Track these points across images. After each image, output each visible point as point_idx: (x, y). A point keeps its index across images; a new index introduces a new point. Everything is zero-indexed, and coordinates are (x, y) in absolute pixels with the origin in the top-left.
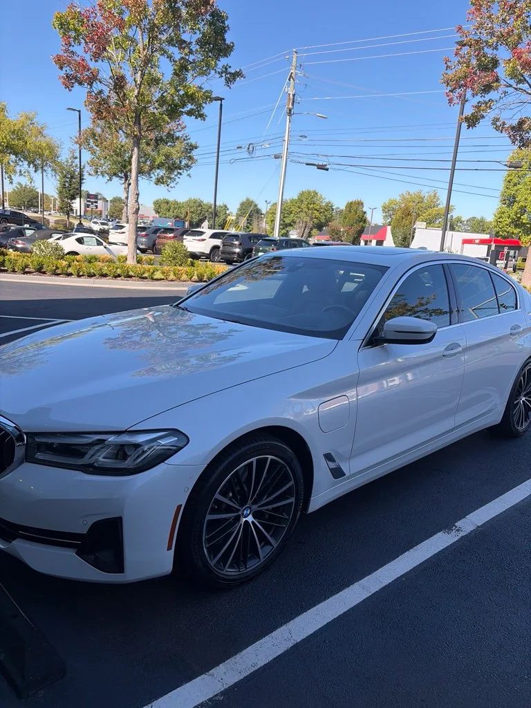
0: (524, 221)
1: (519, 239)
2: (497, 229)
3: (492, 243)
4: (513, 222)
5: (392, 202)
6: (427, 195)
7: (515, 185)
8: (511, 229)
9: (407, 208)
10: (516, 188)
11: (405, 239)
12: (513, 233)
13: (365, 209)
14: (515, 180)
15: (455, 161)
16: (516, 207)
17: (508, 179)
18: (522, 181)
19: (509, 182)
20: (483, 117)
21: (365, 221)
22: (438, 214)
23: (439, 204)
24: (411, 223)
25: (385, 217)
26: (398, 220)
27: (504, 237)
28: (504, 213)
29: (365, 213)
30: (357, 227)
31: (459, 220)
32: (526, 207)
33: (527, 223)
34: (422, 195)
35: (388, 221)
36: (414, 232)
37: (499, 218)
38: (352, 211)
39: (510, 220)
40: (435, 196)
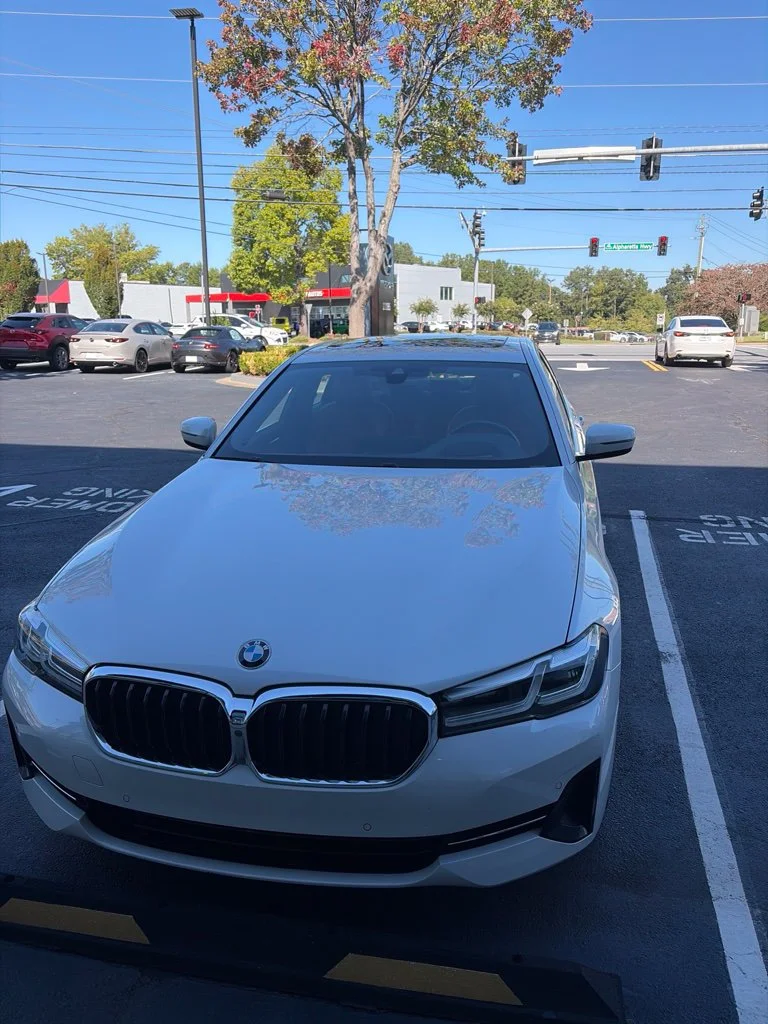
0: (270, 269)
1: (268, 291)
2: (238, 280)
3: (228, 300)
4: (256, 271)
5: (62, 242)
6: (114, 231)
7: (249, 220)
8: (256, 280)
9: (104, 253)
10: (250, 224)
11: (110, 300)
12: (259, 285)
13: (32, 255)
14: (248, 213)
15: (202, 187)
16: (256, 249)
17: (239, 211)
18: (257, 214)
19: (240, 215)
20: (265, 131)
21: (36, 274)
22: (138, 260)
23: (136, 245)
24: (114, 275)
25: (55, 266)
26: (94, 272)
27: (249, 292)
28: (242, 258)
29: (34, 261)
30: (26, 284)
31: (169, 267)
32: (268, 249)
33: (275, 272)
34: (107, 230)
35: (62, 272)
36: (122, 290)
37: (238, 265)
38: (12, 258)
39: (252, 268)
40: (127, 233)
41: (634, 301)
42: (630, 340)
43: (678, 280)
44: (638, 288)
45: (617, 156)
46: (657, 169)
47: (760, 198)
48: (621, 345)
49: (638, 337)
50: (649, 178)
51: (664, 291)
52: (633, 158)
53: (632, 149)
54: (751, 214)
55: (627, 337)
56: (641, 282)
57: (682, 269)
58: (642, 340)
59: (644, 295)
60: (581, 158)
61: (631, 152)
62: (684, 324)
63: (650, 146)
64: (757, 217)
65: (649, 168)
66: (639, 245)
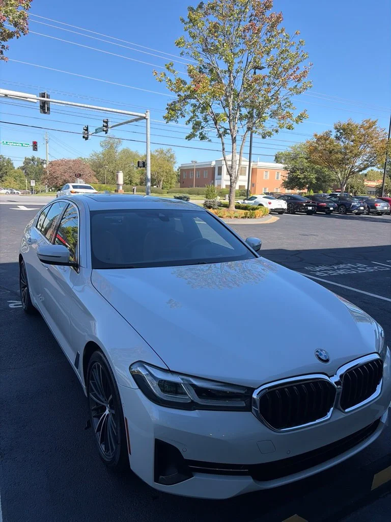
41: (7, 172)
42: (11, 193)
43: (30, 163)
44: (8, 165)
45: (27, 98)
46: (48, 109)
47: (87, 130)
48: (6, 196)
49: (16, 191)
50: (45, 113)
51: (23, 168)
52: (36, 101)
53: (35, 96)
54: (84, 137)
55: (9, 192)
56: (9, 162)
57: (31, 158)
58: (18, 193)
59: (11, 169)
60: (6, 96)
61: (34, 98)
62: (74, 187)
63: (44, 97)
64: (87, 139)
65: (44, 107)
66: (22, 144)
